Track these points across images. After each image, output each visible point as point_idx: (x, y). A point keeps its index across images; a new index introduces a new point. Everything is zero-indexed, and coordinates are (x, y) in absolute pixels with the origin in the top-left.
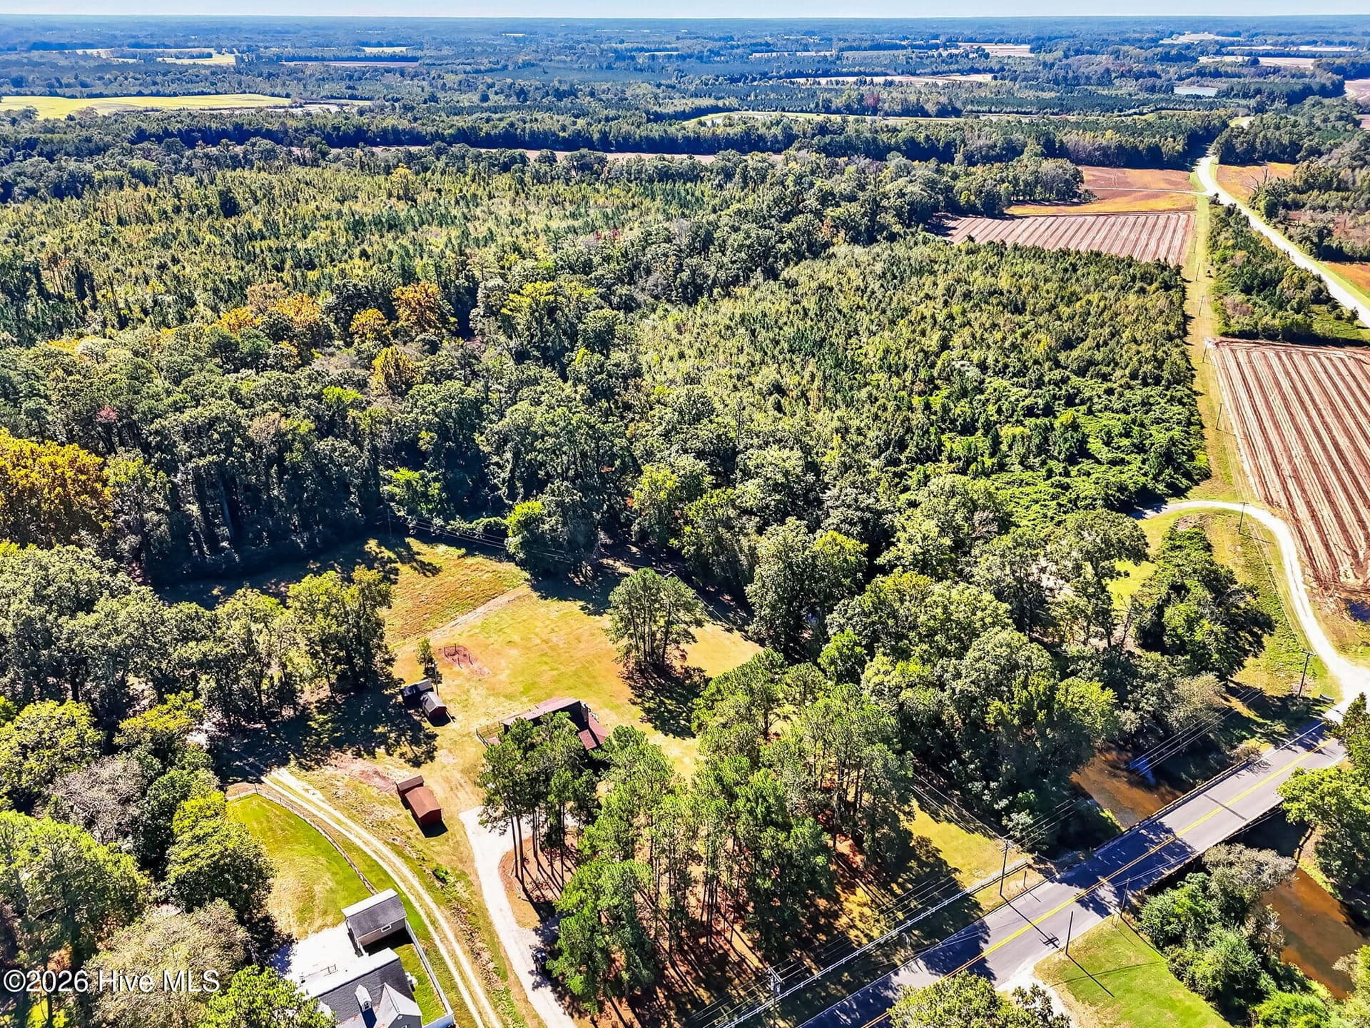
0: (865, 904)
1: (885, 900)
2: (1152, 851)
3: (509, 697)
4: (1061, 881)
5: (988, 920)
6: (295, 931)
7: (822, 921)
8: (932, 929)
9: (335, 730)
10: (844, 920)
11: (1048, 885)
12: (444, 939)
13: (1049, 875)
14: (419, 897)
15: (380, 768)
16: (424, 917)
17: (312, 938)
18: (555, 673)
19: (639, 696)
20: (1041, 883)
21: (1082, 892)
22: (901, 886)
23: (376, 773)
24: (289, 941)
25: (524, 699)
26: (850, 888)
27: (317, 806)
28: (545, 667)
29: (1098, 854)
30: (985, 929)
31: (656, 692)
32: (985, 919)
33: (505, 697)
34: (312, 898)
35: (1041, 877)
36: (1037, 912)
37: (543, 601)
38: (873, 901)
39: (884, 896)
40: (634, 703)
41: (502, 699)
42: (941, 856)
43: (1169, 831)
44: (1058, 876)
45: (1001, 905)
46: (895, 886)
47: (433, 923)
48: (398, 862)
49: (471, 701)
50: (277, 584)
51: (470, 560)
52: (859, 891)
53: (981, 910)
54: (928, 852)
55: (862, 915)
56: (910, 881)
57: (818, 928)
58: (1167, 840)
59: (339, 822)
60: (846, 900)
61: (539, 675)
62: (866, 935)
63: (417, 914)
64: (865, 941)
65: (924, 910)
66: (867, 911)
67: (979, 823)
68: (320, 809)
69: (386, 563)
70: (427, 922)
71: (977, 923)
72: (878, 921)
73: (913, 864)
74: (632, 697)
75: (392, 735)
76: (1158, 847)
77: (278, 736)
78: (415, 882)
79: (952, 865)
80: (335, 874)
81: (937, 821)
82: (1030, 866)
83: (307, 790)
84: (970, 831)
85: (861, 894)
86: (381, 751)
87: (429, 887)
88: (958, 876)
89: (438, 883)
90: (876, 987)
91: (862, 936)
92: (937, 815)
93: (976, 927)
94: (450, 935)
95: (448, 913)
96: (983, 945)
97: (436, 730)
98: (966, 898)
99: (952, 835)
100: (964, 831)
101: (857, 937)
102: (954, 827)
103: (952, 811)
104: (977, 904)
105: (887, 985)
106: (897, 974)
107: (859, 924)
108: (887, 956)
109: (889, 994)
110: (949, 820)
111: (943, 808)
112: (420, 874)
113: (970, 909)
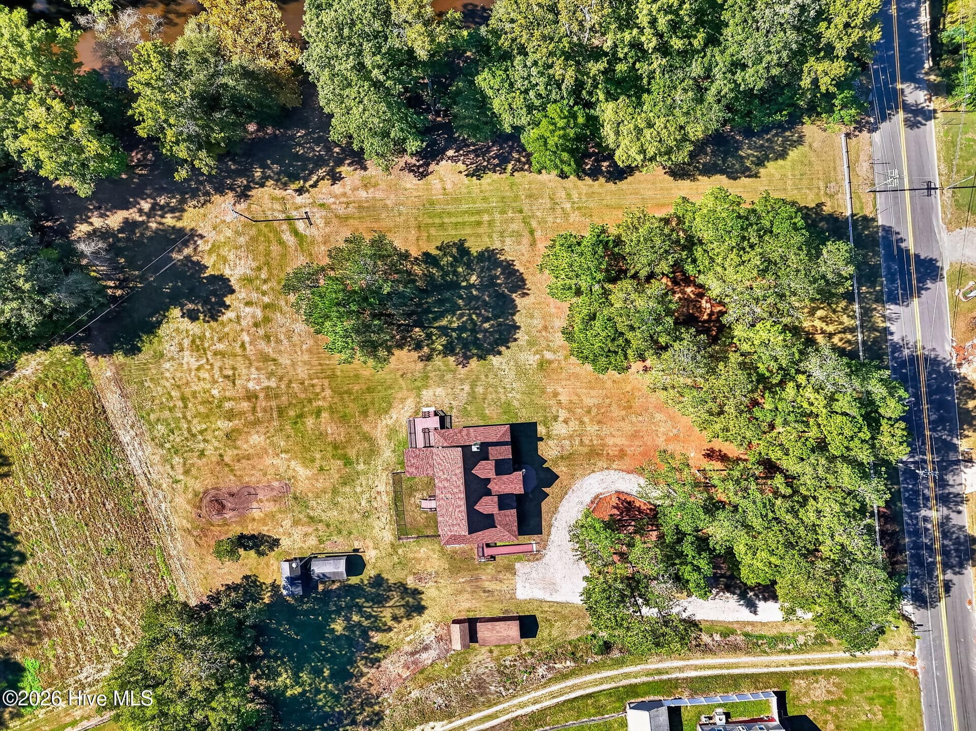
4: (879, 123)
5: (883, 220)
9: (316, 672)
11: (876, 135)
12: (681, 669)
13: (868, 127)
14: (627, 675)
18: (325, 414)
28: (309, 420)
30: (888, 230)
32: (880, 223)
40: (429, 358)
44: (872, 119)
49: (334, 523)
55: (823, 319)
62: (844, 331)
66: (820, 312)
67: (778, 140)
71: (881, 233)
72: (834, 311)
74: (419, 354)
75: (355, 618)
81: (756, 176)
82: (849, 134)
84: (783, 155)
86: (377, 638)
87: (620, 663)
88: (827, 210)
89: (616, 654)
90: (894, 358)
91: (843, 335)
92: (748, 169)
93: (883, 237)
94: (680, 663)
95: (656, 658)
96: (903, 245)
97: (370, 572)
98: (855, 223)
99: (778, 176)
100: (780, 162)
101: (841, 340)
102: (771, 165)
103: (750, 152)
104: (865, 218)
105: (896, 348)
106: (892, 334)
107: (830, 329)
108: (874, 329)
109: (906, 352)
110: (760, 163)
111: (742, 157)
112: (597, 666)
113: (866, 227)
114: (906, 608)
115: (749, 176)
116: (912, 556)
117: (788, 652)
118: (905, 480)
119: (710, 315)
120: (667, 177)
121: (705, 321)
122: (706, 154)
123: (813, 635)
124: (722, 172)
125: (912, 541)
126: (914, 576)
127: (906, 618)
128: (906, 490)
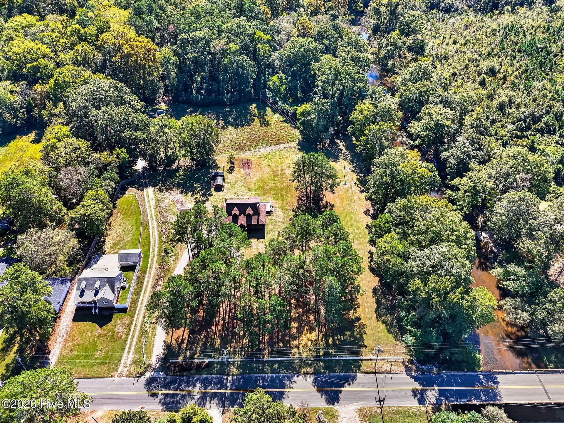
0: (311, 340)
1: (321, 343)
2: (476, 388)
3: (250, 190)
4: (412, 377)
5: (360, 376)
6: (108, 250)
7: (287, 338)
8: (329, 366)
9: (182, 180)
10: (296, 342)
11: (405, 375)
12: (149, 276)
13: (408, 371)
14: (153, 256)
15: (184, 201)
16: (149, 264)
17: (111, 255)
18: (274, 185)
19: (297, 208)
20: (401, 372)
21: (419, 388)
22: (334, 340)
23: (182, 202)
24: (104, 253)
25: (254, 193)
26: (311, 330)
27: (150, 206)
28: (272, 182)
29: (445, 374)
30: (354, 378)
31: (307, 209)
32: (358, 374)
33: (248, 189)
34: (122, 240)
35: (404, 370)
36: (385, 384)
37: (297, 152)
38: (316, 340)
39: (322, 341)
40: (293, 211)
41: (246, 189)
42: (365, 337)
43: (497, 383)
44: (413, 374)
45: (372, 372)
46: (331, 339)
47: (150, 268)
48: (157, 239)
49: (235, 186)
50: (209, 114)
51: (283, 124)
52: (314, 334)
53: (360, 370)
54: (360, 332)
55: (306, 344)
56: (340, 340)
57: (283, 340)
58: (490, 386)
59: (151, 217)
60: (305, 334)
61: (267, 184)
62: (299, 353)
63: (148, 262)
64: (297, 355)
65: (335, 356)
66: (309, 343)
67: (397, 330)
68: (150, 209)
69: (252, 116)
70: (149, 267)
71: (353, 374)
72: (310, 350)
73: (348, 333)
74: (295, 208)
75: (199, 189)
76: (481, 388)
77: (163, 175)
78: (156, 250)
79: (365, 343)
80: (134, 235)
81: (378, 320)
82: (403, 362)
83: (152, 199)
84: (389, 331)
85: (313, 336)
86: (190, 194)
87: (159, 254)
88: (363, 349)
89: (163, 254)
90: (284, 377)
91: (297, 353)
92: (381, 317)
93: (350, 376)
94: (152, 275)
95: (157, 267)
96: (346, 385)
97: (214, 193)
98: (358, 361)
99: (379, 329)
100: (386, 331)
101: (295, 352)
102: (384, 326)
103: (390, 319)
104: (360, 366)
105: (290, 379)
106: (298, 376)
107: (301, 347)
108: (300, 367)
109: (287, 383)
110: (384, 322)
111: (386, 315)
112: (160, 248)
113: (355, 366)
114: (149, 373)
115: (377, 317)
116: (176, 379)
117: (144, 318)
118: (218, 378)
119: (309, 298)
120: (373, 287)
121: (306, 297)
122: (386, 301)
123: (148, 331)
124: (378, 307)
125: (184, 380)
126: (165, 379)
127: (145, 372)
128: (212, 378)
